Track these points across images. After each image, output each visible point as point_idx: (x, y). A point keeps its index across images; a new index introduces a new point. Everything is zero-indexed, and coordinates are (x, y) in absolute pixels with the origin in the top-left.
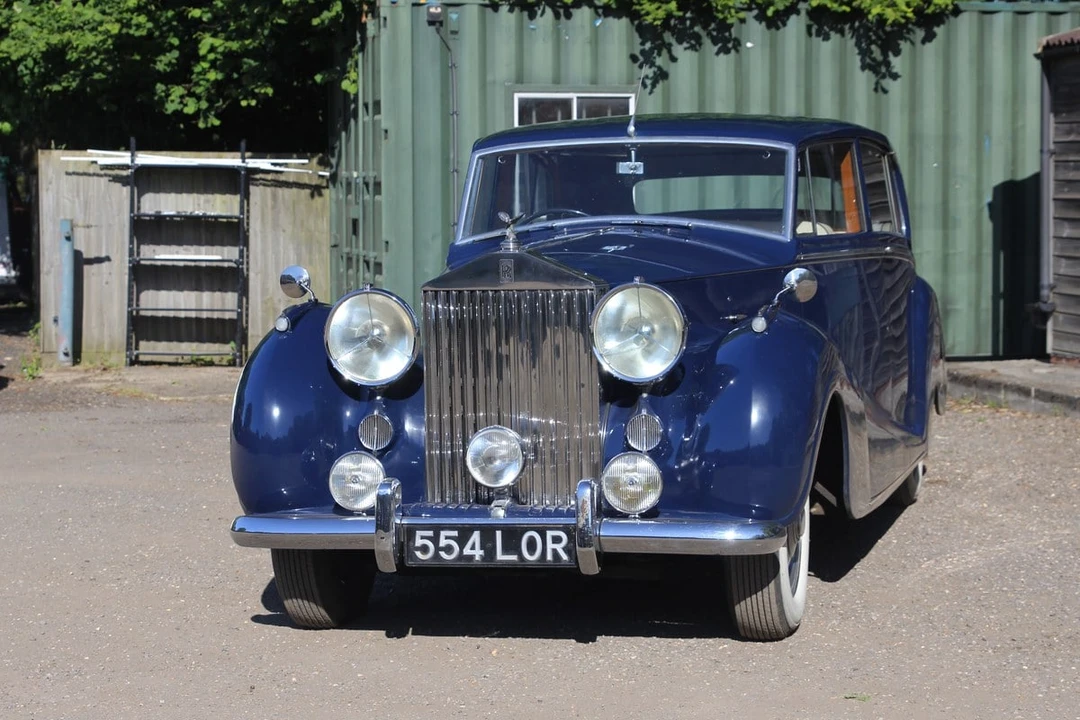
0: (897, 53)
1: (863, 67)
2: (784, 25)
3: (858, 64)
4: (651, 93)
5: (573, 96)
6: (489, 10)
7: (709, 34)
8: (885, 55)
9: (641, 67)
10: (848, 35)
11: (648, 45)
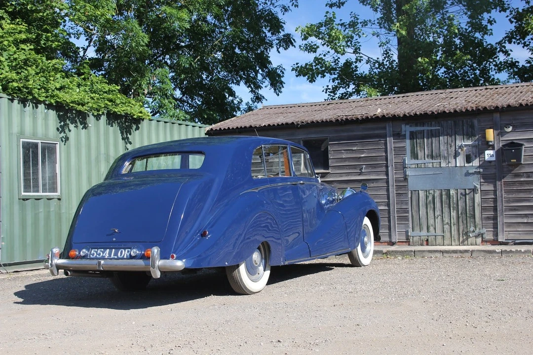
0: (130, 134)
1: (123, 139)
2: (100, 119)
3: (120, 138)
4: (65, 145)
5: (40, 141)
6: (10, 101)
7: (79, 121)
8: (127, 135)
9: (60, 133)
10: (117, 126)
11: (62, 123)
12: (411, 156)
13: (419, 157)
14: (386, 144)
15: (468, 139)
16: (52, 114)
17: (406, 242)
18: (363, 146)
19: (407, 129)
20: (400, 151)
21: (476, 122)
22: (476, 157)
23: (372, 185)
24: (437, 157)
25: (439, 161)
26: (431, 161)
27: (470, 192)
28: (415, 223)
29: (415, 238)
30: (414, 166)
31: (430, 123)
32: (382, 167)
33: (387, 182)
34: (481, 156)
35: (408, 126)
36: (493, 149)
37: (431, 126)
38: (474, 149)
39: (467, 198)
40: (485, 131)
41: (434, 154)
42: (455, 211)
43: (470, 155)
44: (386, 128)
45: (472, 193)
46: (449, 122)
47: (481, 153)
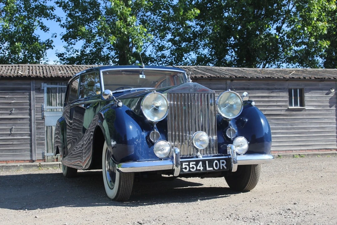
12: (47, 104)
13: (53, 105)
14: (30, 95)
17: (42, 160)
18: (13, 96)
19: (45, 86)
20: (40, 100)
23: (19, 122)
26: (61, 107)
28: (49, 147)
29: (48, 158)
30: (49, 110)
31: (60, 83)
32: (26, 110)
33: (30, 120)
35: (45, 84)
37: (61, 85)
44: (31, 85)
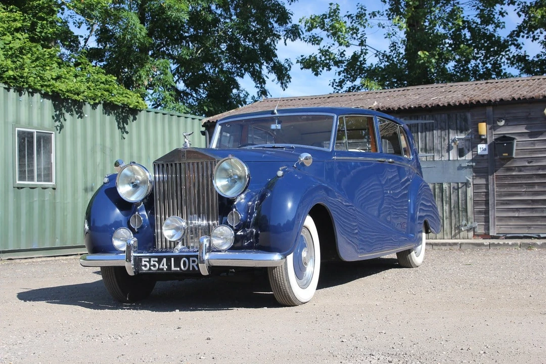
0: (127, 124)
1: (119, 128)
2: (96, 108)
3: (117, 127)
4: (59, 133)
5: (35, 131)
6: (6, 90)
7: (75, 110)
8: (123, 125)
9: (55, 121)
10: (113, 116)
11: (58, 113)
15: (461, 132)
16: (48, 103)
21: (469, 116)
22: (469, 151)
24: (430, 150)
25: (433, 154)
26: (424, 154)
27: (463, 186)
31: (424, 116)
34: (474, 150)
36: (486, 143)
37: (425, 119)
38: (467, 143)
39: (460, 192)
40: (477, 124)
41: (427, 147)
42: (448, 205)
43: (463, 149)
45: (465, 187)
46: (443, 115)
47: (474, 146)
